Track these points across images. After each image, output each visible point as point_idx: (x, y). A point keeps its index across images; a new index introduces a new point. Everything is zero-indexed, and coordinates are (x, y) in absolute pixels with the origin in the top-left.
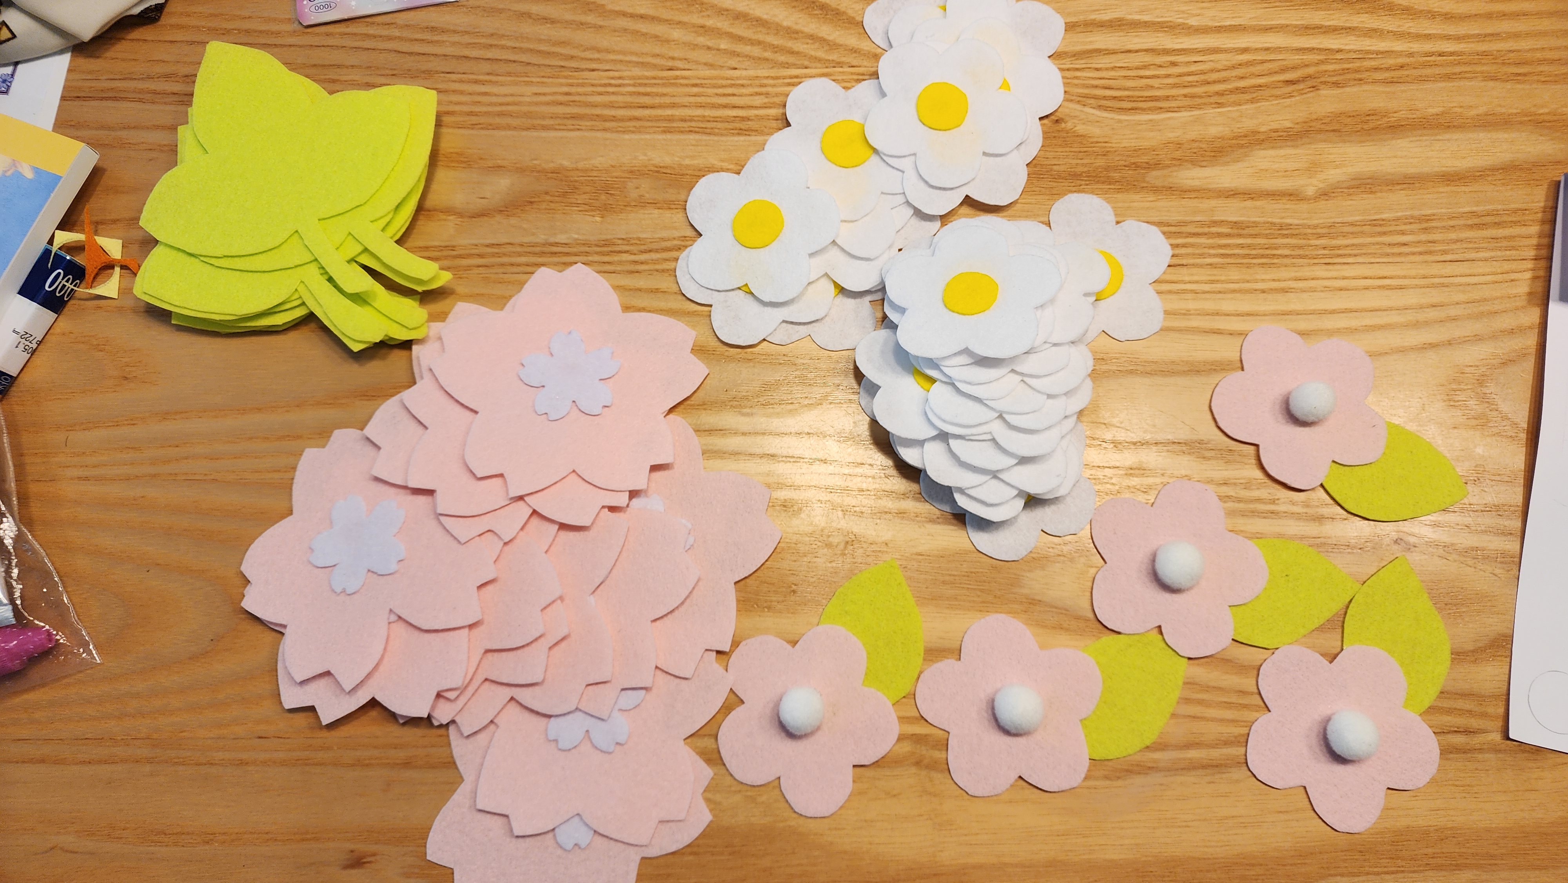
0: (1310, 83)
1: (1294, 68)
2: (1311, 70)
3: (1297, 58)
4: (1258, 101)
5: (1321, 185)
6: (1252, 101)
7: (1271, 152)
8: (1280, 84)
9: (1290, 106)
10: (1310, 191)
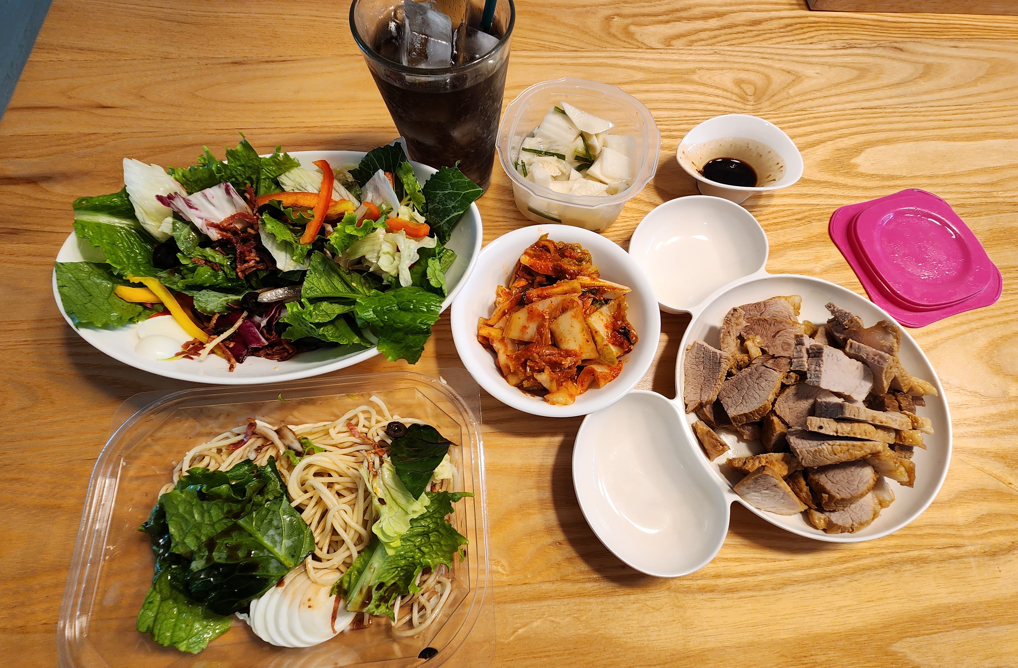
0: (807, 220)
1: (799, 213)
2: (806, 214)
3: (798, 209)
4: (785, 228)
5: (822, 267)
6: (782, 228)
7: (796, 252)
8: (794, 221)
9: (800, 230)
10: (818, 270)
